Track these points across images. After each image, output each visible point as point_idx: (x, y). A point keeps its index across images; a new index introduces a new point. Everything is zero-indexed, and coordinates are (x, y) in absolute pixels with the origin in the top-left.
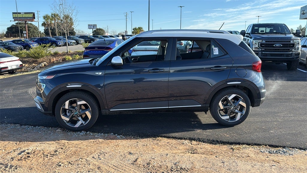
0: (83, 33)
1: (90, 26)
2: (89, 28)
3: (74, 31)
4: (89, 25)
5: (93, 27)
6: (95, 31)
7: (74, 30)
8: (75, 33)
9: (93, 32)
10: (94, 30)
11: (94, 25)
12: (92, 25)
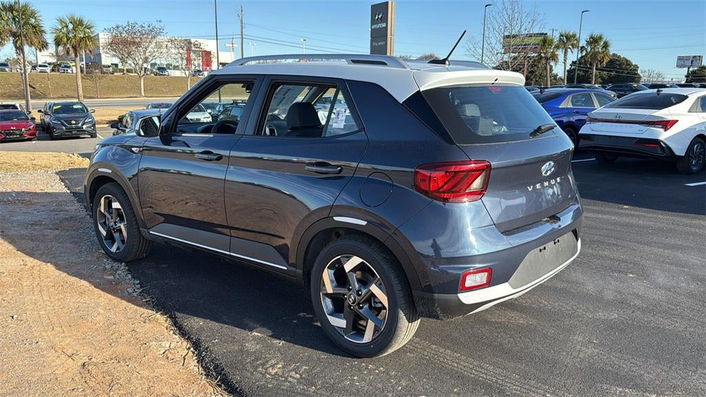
0: (660, 79)
1: (682, 62)
2: (680, 64)
3: (637, 74)
4: (680, 59)
5: (692, 61)
6: (693, 72)
7: (637, 70)
8: (640, 77)
9: (686, 76)
10: (691, 69)
11: (694, 57)
12: (687, 58)
